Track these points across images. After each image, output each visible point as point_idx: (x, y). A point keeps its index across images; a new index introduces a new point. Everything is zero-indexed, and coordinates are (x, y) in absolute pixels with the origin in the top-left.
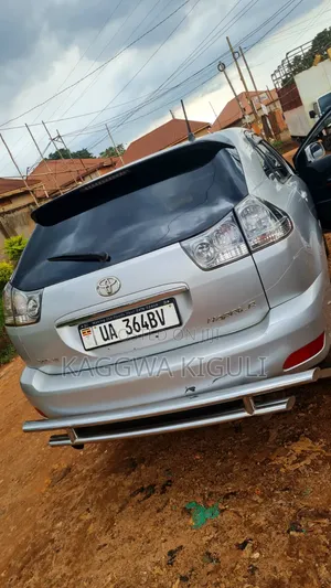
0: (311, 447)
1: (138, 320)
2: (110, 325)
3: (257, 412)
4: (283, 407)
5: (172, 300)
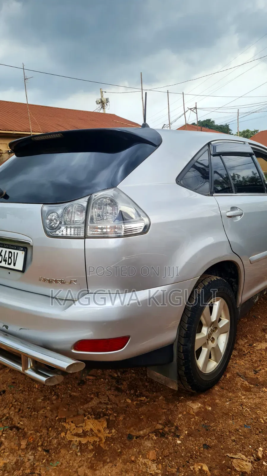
0: (99, 431)
1: (3, 254)
4: (44, 379)
5: (25, 249)
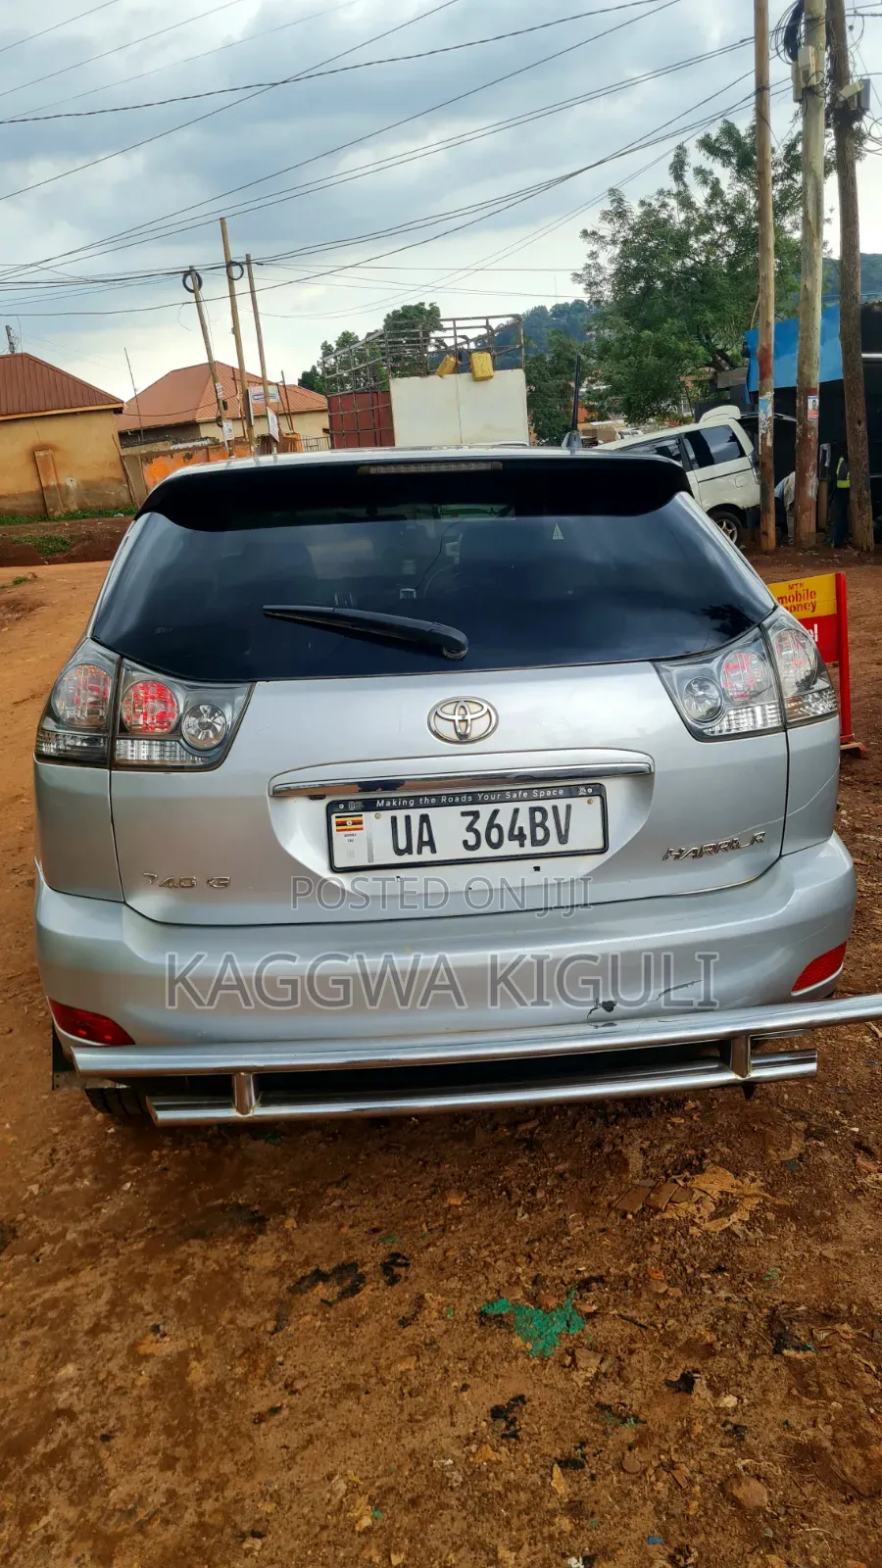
0: (736, 1186)
1: (504, 820)
2: (424, 819)
5: (598, 791)
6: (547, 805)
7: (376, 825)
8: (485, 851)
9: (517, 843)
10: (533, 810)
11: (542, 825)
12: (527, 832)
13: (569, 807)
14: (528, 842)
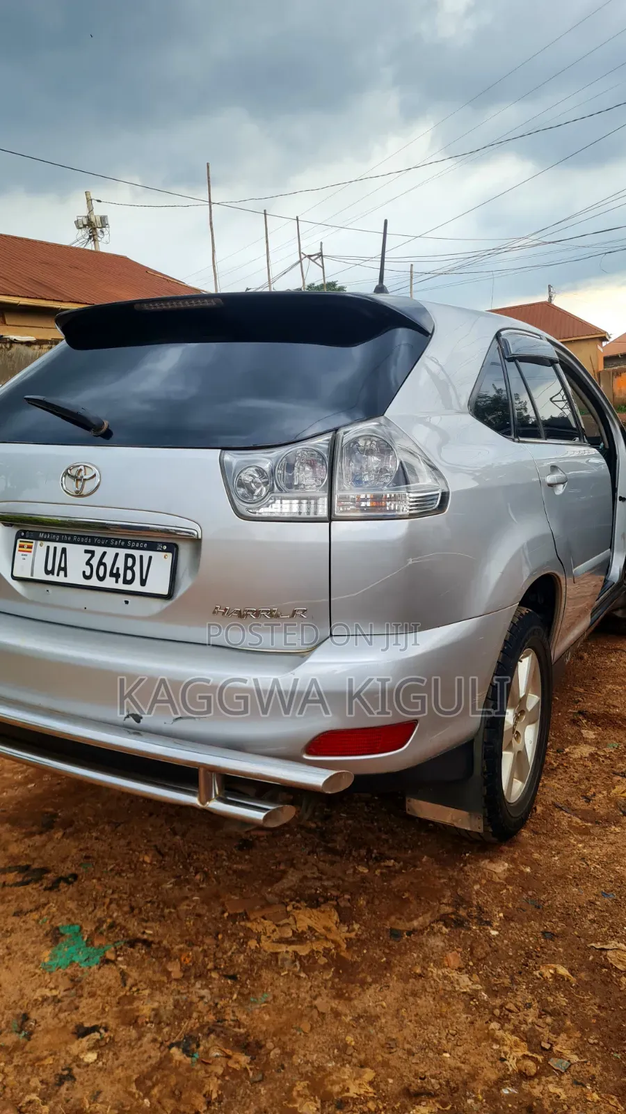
1: (108, 561)
2: (64, 551)
3: (216, 805)
5: (172, 548)
6: (137, 553)
7: (40, 548)
8: (94, 582)
9: (114, 579)
10: (127, 556)
11: (131, 568)
12: (121, 572)
13: (150, 558)
14: (121, 580)
